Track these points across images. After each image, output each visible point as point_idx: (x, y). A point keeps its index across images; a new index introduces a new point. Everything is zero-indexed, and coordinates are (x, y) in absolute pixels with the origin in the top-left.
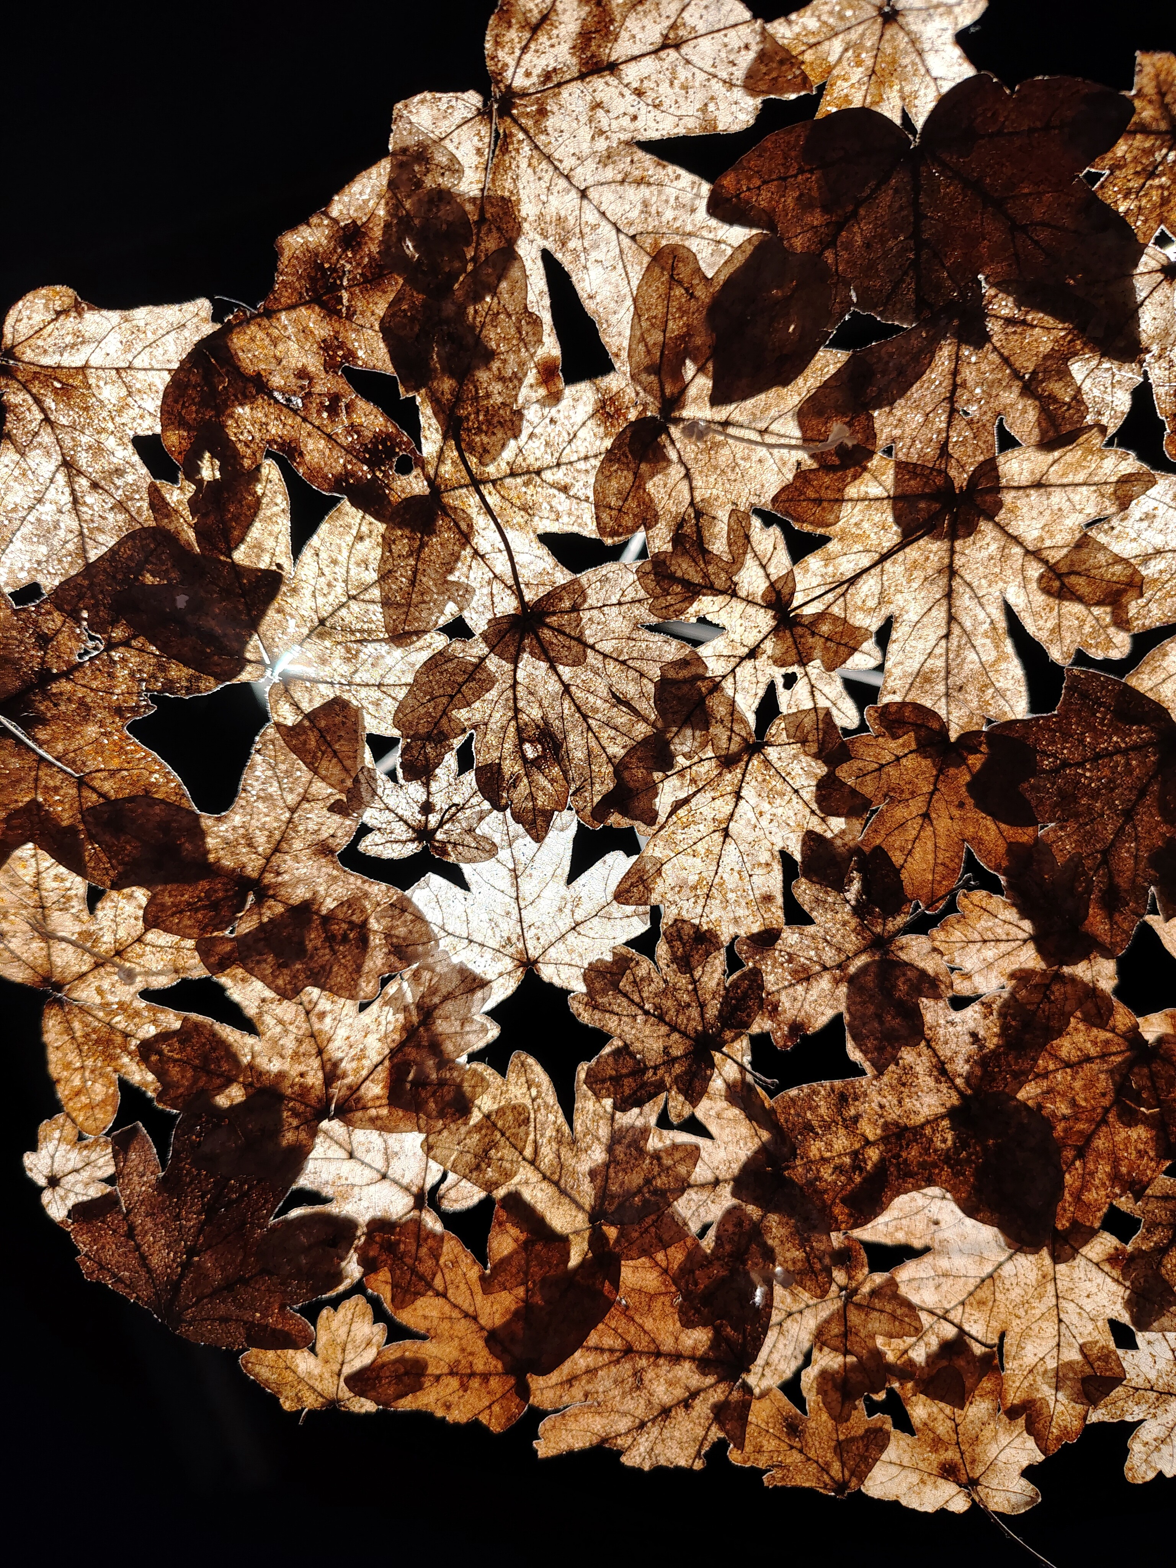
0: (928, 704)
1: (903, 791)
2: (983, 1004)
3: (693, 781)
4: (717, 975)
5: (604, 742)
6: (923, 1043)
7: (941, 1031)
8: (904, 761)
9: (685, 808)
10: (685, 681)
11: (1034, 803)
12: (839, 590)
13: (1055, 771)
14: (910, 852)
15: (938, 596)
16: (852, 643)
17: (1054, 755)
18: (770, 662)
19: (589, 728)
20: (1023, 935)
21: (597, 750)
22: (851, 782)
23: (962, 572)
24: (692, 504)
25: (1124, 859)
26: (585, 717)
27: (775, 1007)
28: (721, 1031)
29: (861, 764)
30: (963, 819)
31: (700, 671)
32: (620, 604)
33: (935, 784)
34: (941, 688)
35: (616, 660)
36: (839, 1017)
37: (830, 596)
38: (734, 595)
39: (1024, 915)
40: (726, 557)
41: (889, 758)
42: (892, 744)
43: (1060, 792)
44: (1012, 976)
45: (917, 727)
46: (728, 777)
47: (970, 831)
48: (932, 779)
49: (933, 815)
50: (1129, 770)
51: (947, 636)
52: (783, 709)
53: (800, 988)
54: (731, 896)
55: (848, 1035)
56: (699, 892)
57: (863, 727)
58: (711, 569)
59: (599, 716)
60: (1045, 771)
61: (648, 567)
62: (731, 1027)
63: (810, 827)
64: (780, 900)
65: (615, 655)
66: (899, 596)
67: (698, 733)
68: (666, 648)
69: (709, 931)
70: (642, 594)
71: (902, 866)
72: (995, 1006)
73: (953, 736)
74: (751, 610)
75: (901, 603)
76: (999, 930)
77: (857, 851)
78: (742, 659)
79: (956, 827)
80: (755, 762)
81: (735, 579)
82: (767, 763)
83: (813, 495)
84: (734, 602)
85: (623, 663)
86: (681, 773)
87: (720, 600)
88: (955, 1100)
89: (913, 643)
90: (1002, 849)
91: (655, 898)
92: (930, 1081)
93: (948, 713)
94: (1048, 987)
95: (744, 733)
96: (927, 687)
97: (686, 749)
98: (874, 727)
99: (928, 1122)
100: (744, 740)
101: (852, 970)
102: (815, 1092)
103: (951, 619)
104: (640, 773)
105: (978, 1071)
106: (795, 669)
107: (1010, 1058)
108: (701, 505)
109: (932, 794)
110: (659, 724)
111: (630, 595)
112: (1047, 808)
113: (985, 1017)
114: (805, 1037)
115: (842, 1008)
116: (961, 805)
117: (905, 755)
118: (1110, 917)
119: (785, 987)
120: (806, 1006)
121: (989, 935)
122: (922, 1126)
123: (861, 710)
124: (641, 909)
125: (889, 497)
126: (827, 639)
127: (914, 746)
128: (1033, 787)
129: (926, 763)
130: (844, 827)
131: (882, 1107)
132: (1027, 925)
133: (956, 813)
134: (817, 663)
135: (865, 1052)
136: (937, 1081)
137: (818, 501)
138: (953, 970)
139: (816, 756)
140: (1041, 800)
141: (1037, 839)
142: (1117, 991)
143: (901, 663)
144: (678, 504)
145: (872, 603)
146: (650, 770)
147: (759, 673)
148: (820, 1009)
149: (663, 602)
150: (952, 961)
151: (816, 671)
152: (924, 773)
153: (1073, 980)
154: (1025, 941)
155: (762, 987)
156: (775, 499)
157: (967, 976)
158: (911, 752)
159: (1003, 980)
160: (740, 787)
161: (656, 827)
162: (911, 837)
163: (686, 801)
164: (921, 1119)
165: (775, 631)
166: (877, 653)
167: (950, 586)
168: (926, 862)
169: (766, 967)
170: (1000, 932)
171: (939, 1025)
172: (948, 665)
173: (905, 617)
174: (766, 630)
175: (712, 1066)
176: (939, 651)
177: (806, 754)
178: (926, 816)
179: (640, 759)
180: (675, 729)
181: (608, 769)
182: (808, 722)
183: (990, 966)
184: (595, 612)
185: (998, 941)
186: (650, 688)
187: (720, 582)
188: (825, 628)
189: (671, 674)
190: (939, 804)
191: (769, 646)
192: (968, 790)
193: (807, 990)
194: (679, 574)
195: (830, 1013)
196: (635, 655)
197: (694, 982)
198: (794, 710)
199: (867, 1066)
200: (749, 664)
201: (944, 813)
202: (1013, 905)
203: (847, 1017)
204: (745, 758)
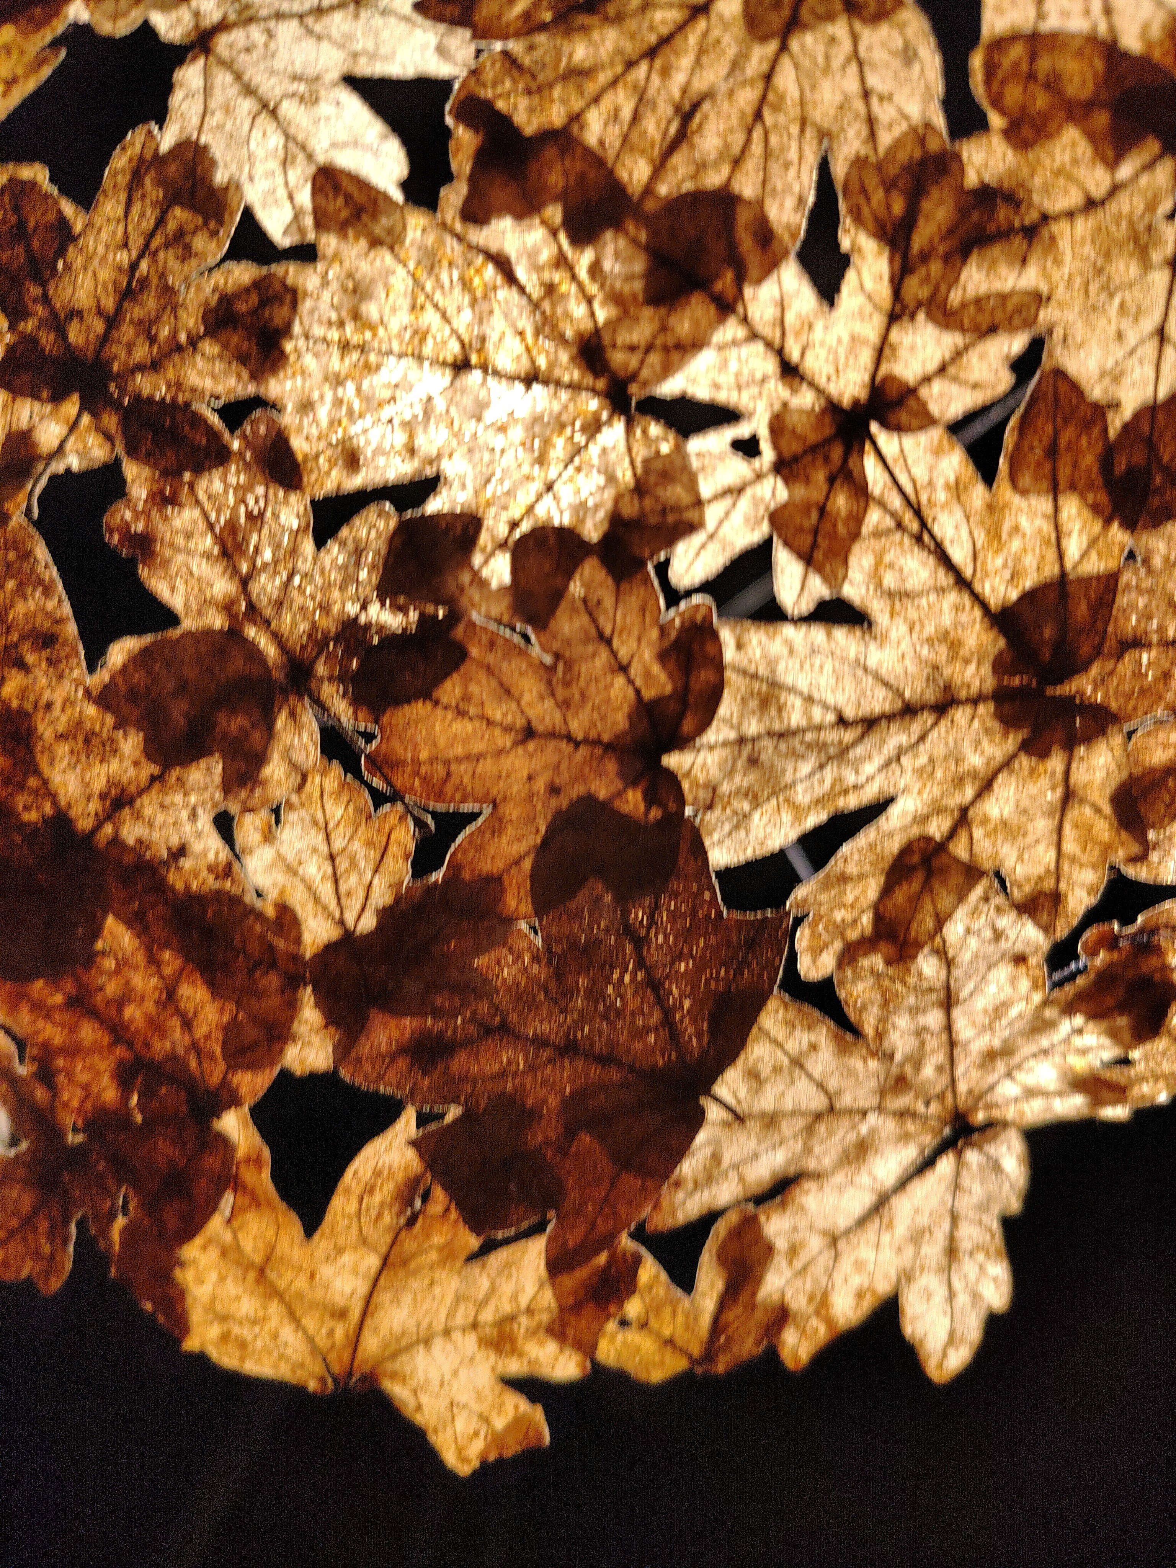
0: (724, 710)
1: (567, 684)
2: (229, 865)
3: (550, 289)
4: (208, 384)
5: (607, 101)
6: (155, 769)
7: (178, 798)
8: (620, 681)
9: (499, 280)
10: (732, 246)
11: (573, 905)
12: (908, 518)
13: (628, 931)
14: (461, 713)
15: (907, 694)
16: (819, 555)
17: (652, 921)
18: (777, 407)
19: (630, 65)
20: (350, 918)
21: (591, 88)
22: (576, 588)
23: (944, 724)
24: (1045, 218)
25: (497, 1055)
26: (651, 53)
27: (173, 500)
28: (116, 406)
29: (608, 602)
30: (531, 796)
31: (753, 272)
32: (866, 94)
33: (586, 741)
34: (753, 727)
35: (763, 99)
36: (170, 618)
37: (896, 502)
38: (893, 318)
39: (385, 914)
40: (955, 297)
41: (624, 653)
42: (648, 654)
43: (595, 944)
44: (284, 910)
45: (682, 695)
46: (564, 357)
47: (512, 811)
48: (593, 734)
49: (531, 746)
50: (639, 1034)
51: (842, 721)
52: (696, 445)
53: (208, 542)
54: (349, 391)
55: (148, 639)
56: (349, 328)
57: (673, 597)
58: (935, 267)
59: (656, 80)
60: (626, 913)
61: (933, 145)
62: (125, 424)
63: (488, 522)
64: (356, 482)
65: (771, 96)
66: (903, 628)
67: (638, 286)
68: (790, 202)
69: (282, 357)
70: (885, 139)
71: (437, 703)
72: (228, 884)
73: (673, 761)
74: (866, 357)
75: (894, 635)
76: (353, 880)
77: (455, 616)
78: (780, 352)
79: (515, 789)
80: (594, 404)
81: (921, 316)
82: (593, 427)
83: (1063, 441)
84: (878, 321)
85: (758, 115)
86: (561, 262)
87: (884, 292)
88: (84, 824)
89: (828, 667)
90: (487, 866)
91: (329, 243)
92: (99, 785)
93: (711, 748)
94: (273, 965)
95: (645, 373)
96: (753, 704)
97: (608, 265)
98: (674, 616)
99: (45, 782)
100: (633, 377)
101: (251, 632)
102: (48, 591)
103: (870, 724)
104: (555, 179)
105: (128, 859)
106: (768, 454)
107: (160, 909)
108: (1045, 234)
109: (569, 737)
110: (650, 205)
111: (884, 113)
112: (566, 930)
113: (211, 869)
114: (132, 563)
115: (188, 624)
116: (554, 790)
117: (631, 682)
118: (402, 1050)
119: (205, 515)
120: (180, 559)
121: (343, 864)
122: (37, 772)
123: (705, 587)
124: (309, 221)
125: (1063, 573)
126: (823, 511)
127: (649, 694)
128: (598, 899)
129: (619, 720)
130: (494, 585)
131: (49, 706)
132: (368, 923)
133: (540, 785)
134: (783, 494)
135: (124, 670)
136: (103, 796)
137: (1052, 452)
138: (276, 811)
139: (616, 520)
140: (579, 914)
141: (510, 920)
142: (285, 1075)
143: (791, 651)
144: (1046, 189)
145: (890, 580)
146: (562, 197)
147: (755, 390)
148: (179, 583)
149: (872, 181)
150: (290, 806)
151: (768, 495)
152: (603, 718)
153: (292, 1007)
154: (342, 922)
155: (198, 470)
156: (1060, 374)
157: (268, 837)
158: (638, 692)
159: (272, 895)
160: (546, 383)
161: (458, 227)
162: (489, 712)
163: (511, 278)
164: (46, 770)
165: (832, 407)
166: (806, 606)
167: (922, 708)
168: (451, 743)
169: (235, 475)
170: (351, 882)
171: (186, 794)
172: (794, 733)
173: (873, 646)
174: (833, 389)
175: (57, 398)
176: (817, 714)
177: (617, 500)
178: (529, 733)
179: (582, 177)
180: (643, 236)
181: (556, 116)
182: (676, 493)
183: (292, 870)
184: (846, 45)
185: (336, 881)
186: (714, 179)
187: (915, 288)
188: (841, 502)
189: (743, 217)
190: (551, 752)
191: (805, 399)
192: (580, 799)
193: (207, 555)
194: (926, 205)
195: (176, 601)
196: (774, 140)
197: (193, 342)
198: (695, 464)
199: (102, 676)
200: (769, 366)
201: (537, 764)
202: (397, 900)
203: (175, 633)
204: (601, 384)
